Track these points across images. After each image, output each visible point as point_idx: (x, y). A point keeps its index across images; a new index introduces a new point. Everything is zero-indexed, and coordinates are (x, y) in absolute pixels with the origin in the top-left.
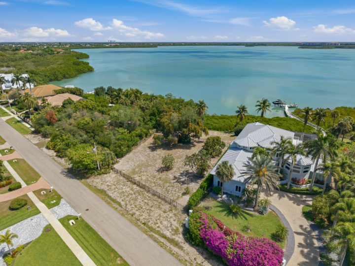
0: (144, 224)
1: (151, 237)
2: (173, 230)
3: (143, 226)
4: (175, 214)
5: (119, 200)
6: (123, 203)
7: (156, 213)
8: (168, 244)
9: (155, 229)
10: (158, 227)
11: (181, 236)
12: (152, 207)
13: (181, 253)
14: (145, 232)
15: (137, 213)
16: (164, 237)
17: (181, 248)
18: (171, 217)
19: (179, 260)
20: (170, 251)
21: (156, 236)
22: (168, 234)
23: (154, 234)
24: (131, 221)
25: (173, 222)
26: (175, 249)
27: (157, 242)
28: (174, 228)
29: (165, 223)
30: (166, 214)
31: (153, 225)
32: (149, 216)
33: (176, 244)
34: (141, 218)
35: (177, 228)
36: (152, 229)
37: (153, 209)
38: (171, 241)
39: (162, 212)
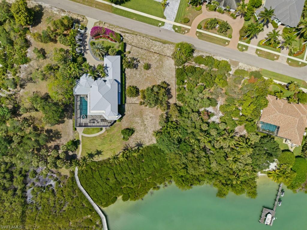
1: (131, 31)
5: (154, 42)
6: (151, 41)
8: (125, 31)
10: (131, 36)
16: (127, 33)
17: (120, 31)
21: (130, 32)
24: (142, 34)
27: (128, 30)
33: (122, 32)
34: (139, 37)
36: (133, 34)
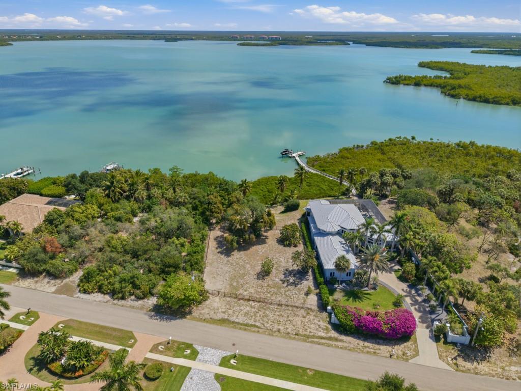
0: (296, 334)
1: (313, 342)
2: (323, 329)
3: (297, 337)
4: (314, 316)
5: (252, 322)
7: (298, 320)
8: (331, 342)
9: (309, 335)
10: (310, 332)
11: (333, 331)
12: (288, 316)
13: (345, 345)
14: (305, 341)
15: (282, 328)
16: (322, 338)
17: (341, 341)
18: (314, 320)
19: (350, 350)
20: (337, 347)
21: (316, 340)
22: (322, 334)
23: (313, 340)
25: (319, 323)
26: (340, 344)
27: (322, 344)
28: (324, 327)
29: (313, 326)
30: (306, 318)
31: (304, 333)
32: (294, 326)
33: (336, 340)
34: (289, 330)
35: (325, 326)
36: (308, 337)
37: (291, 318)
38: (330, 338)
39: (302, 318)
